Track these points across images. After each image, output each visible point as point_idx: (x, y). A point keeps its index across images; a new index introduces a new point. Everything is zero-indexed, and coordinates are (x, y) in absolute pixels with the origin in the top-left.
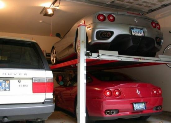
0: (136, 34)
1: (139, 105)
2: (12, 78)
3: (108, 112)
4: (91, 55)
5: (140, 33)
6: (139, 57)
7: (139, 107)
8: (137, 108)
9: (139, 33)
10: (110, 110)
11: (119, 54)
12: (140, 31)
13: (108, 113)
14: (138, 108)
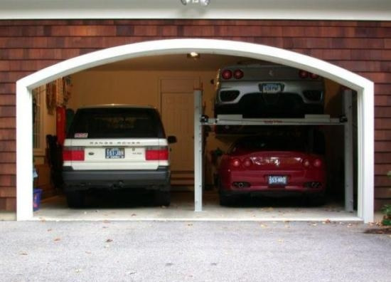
0: (269, 92)
2: (127, 147)
3: (236, 184)
4: (207, 121)
7: (277, 181)
8: (273, 182)
9: (274, 90)
10: (238, 183)
11: (244, 117)
12: (276, 86)
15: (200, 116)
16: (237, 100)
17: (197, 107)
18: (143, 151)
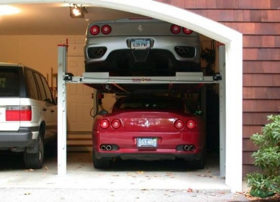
0: (137, 48)
1: (147, 141)
4: (71, 79)
5: (145, 45)
6: (141, 78)
7: (147, 143)
8: (143, 144)
9: (143, 46)
11: (110, 75)
12: (145, 42)
13: (103, 148)
14: (145, 144)
15: (64, 74)
16: (104, 57)
17: (60, 65)
18: (3, 110)
